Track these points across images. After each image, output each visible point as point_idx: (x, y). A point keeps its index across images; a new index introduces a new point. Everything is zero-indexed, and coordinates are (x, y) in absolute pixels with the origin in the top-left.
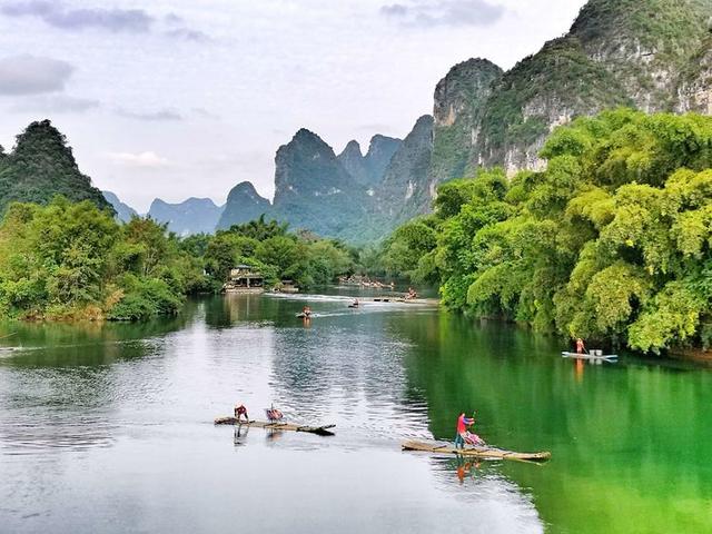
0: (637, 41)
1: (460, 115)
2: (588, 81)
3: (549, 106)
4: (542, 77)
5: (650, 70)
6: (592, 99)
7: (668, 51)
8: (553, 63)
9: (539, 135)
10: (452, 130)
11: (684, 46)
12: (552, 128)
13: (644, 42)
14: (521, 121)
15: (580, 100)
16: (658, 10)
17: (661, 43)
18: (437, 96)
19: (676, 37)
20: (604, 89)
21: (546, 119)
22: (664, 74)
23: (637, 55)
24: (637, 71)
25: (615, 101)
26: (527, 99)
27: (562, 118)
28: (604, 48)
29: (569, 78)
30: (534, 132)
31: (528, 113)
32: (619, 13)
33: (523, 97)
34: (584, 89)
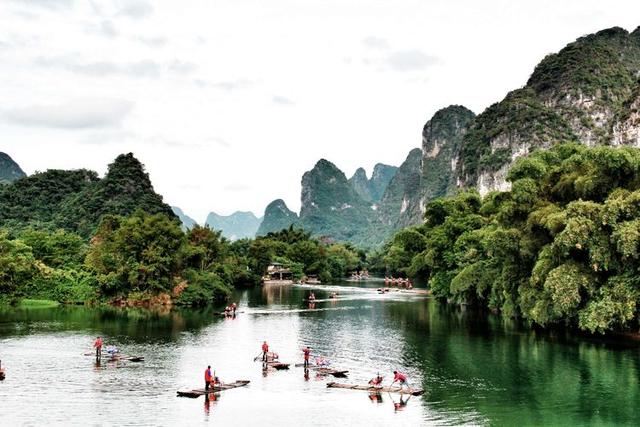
0: (580, 91)
1: (442, 149)
2: (541, 122)
3: (512, 141)
4: (506, 119)
5: (590, 113)
6: (545, 135)
7: (605, 98)
8: (514, 108)
9: (504, 163)
10: (436, 160)
11: (617, 94)
12: (514, 157)
13: (585, 91)
14: (490, 153)
15: (535, 136)
16: (596, 67)
17: (599, 92)
18: (425, 134)
19: (611, 87)
20: (554, 128)
21: (509, 151)
22: (601, 116)
23: (580, 101)
24: (580, 114)
25: (563, 137)
26: (495, 136)
27: (522, 151)
28: (554, 97)
29: (527, 120)
30: (500, 161)
31: (495, 145)
32: (565, 70)
33: (491, 135)
34: (538, 128)
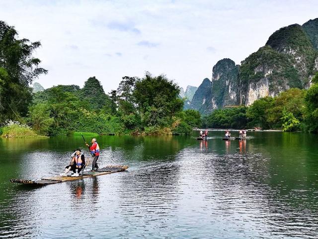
0: (290, 47)
1: (221, 77)
2: (278, 59)
3: (264, 68)
4: (261, 58)
5: (295, 57)
6: (279, 65)
7: (301, 50)
8: (265, 54)
9: (261, 78)
11: (305, 49)
12: (265, 76)
13: (292, 48)
14: (254, 74)
15: (275, 66)
16: (297, 37)
17: (298, 48)
19: (303, 45)
20: (283, 62)
21: (263, 73)
22: (300, 58)
23: (290, 52)
24: (290, 57)
25: (287, 66)
26: (256, 66)
27: (269, 72)
28: (278, 50)
29: (271, 58)
30: (259, 77)
31: (256, 71)
32: (283, 38)
33: (255, 65)
34: (276, 62)
